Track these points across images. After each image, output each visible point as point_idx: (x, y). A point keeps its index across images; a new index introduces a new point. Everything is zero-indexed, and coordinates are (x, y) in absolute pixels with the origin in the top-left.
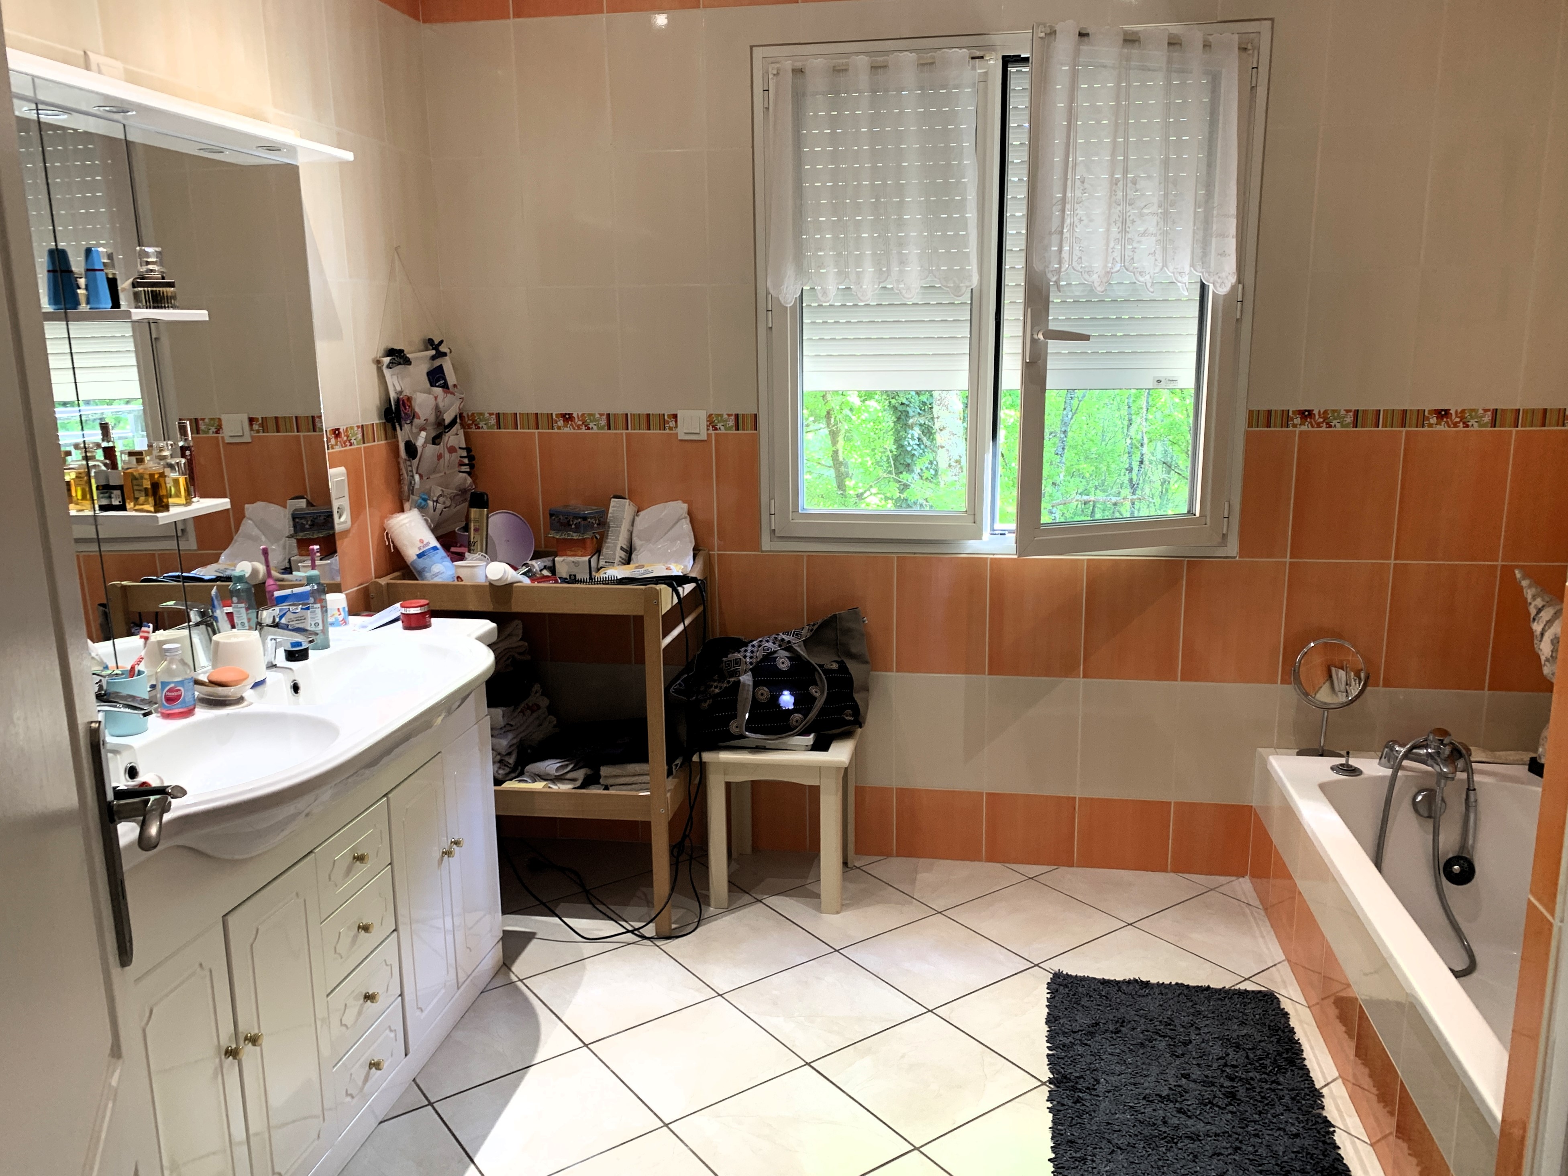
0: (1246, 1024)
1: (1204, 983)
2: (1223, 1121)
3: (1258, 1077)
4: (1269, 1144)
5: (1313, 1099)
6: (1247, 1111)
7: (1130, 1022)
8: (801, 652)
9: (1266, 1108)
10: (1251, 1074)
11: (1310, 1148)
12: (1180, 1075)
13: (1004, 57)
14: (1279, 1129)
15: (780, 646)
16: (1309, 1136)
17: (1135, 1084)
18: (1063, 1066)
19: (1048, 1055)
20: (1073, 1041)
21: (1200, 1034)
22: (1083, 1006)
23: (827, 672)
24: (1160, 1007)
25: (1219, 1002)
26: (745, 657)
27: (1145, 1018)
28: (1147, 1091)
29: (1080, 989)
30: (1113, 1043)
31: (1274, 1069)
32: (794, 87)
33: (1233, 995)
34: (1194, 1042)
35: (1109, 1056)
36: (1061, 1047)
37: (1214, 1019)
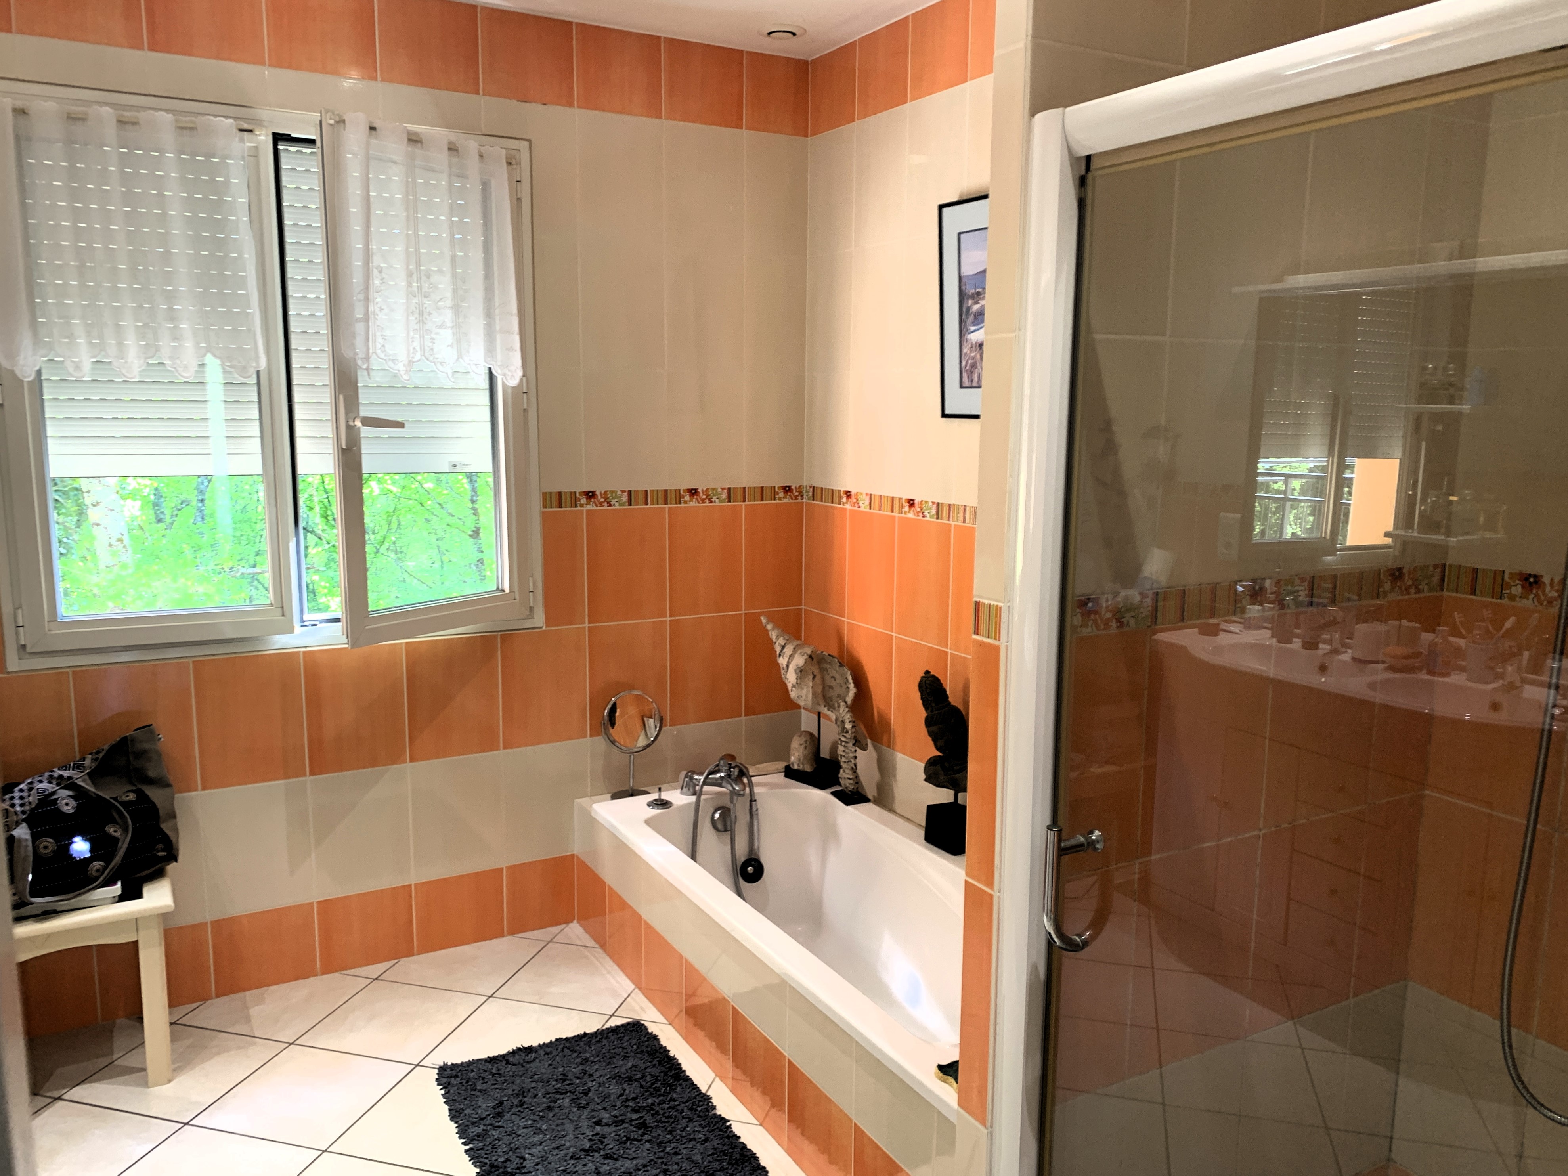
0: (628, 1057)
1: (580, 1031)
2: (644, 1151)
3: (657, 1101)
4: (688, 1156)
5: (706, 1103)
6: (659, 1135)
7: (529, 1090)
8: (87, 787)
9: (673, 1125)
10: (650, 1101)
11: (720, 1146)
12: (593, 1124)
13: (274, 134)
14: (691, 1140)
15: (58, 785)
16: (715, 1136)
17: (558, 1148)
18: (486, 1156)
19: (466, 1151)
20: (485, 1128)
21: (595, 1080)
22: (480, 1091)
23: (125, 804)
24: (551, 1067)
25: (599, 1045)
26: (13, 806)
27: (541, 1082)
28: (571, 1150)
29: (472, 1075)
30: (523, 1115)
31: (666, 1089)
32: (16, 128)
33: (608, 1033)
34: (592, 1089)
35: (524, 1130)
36: (476, 1138)
37: (600, 1061)
